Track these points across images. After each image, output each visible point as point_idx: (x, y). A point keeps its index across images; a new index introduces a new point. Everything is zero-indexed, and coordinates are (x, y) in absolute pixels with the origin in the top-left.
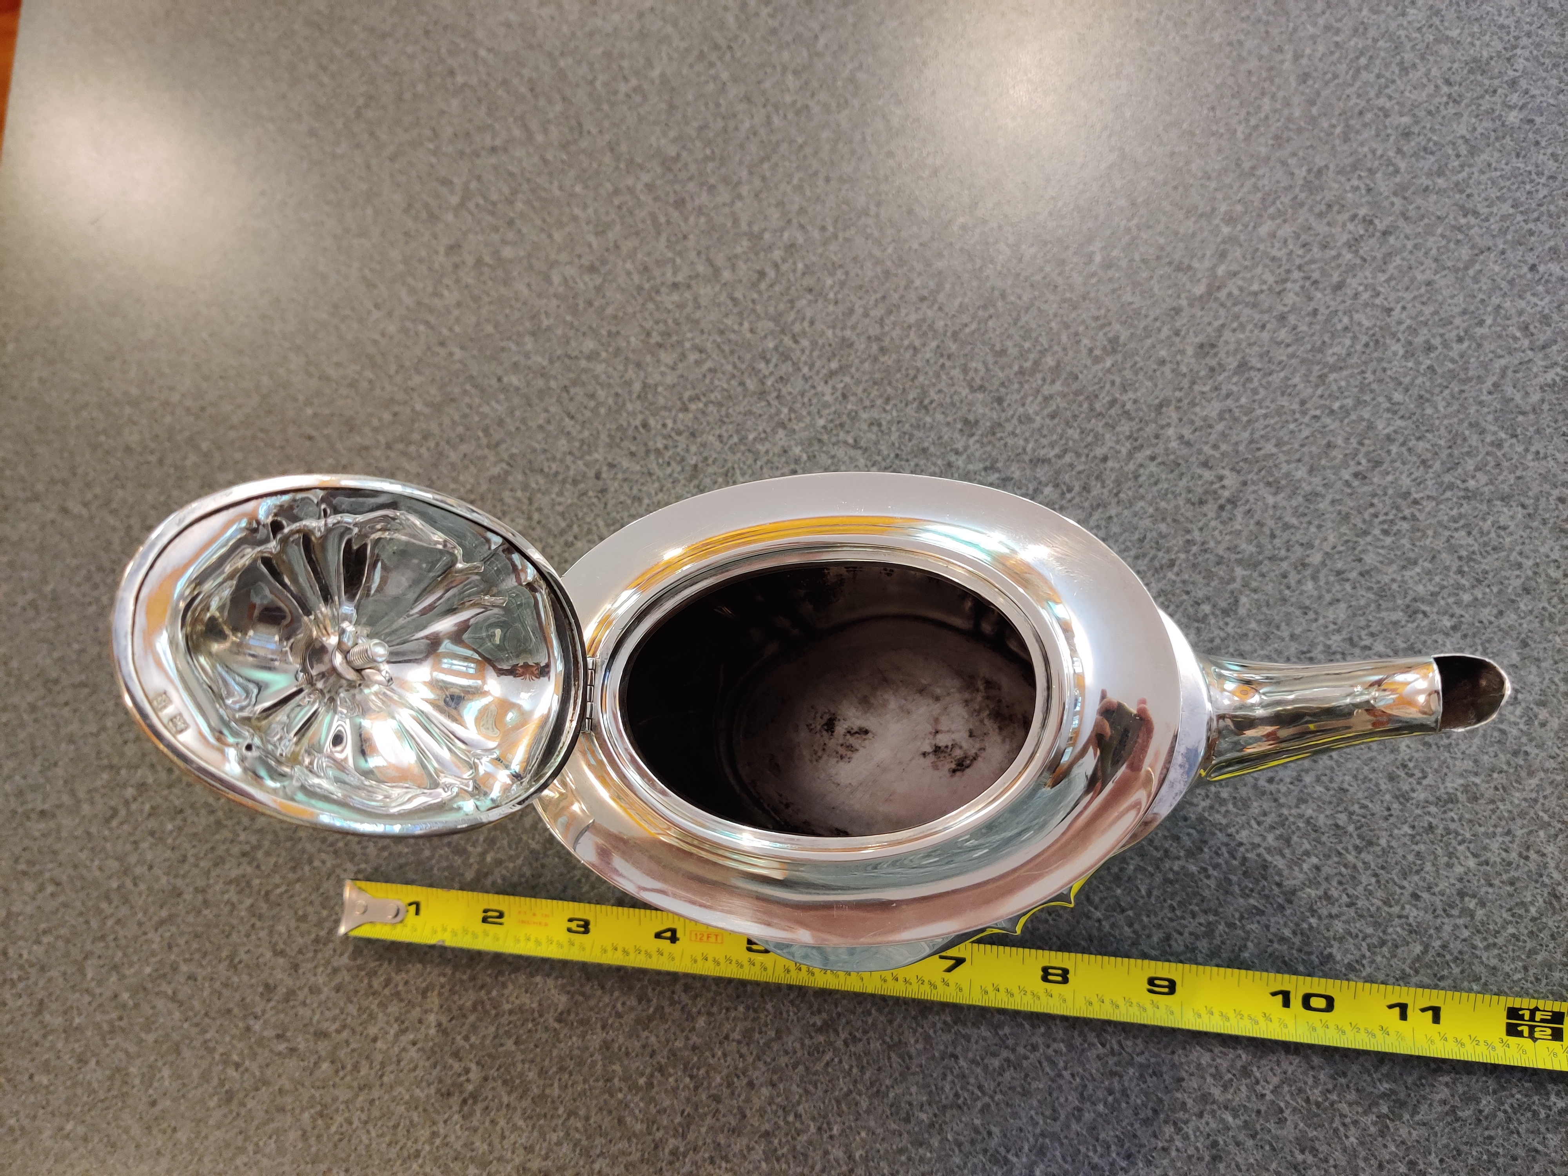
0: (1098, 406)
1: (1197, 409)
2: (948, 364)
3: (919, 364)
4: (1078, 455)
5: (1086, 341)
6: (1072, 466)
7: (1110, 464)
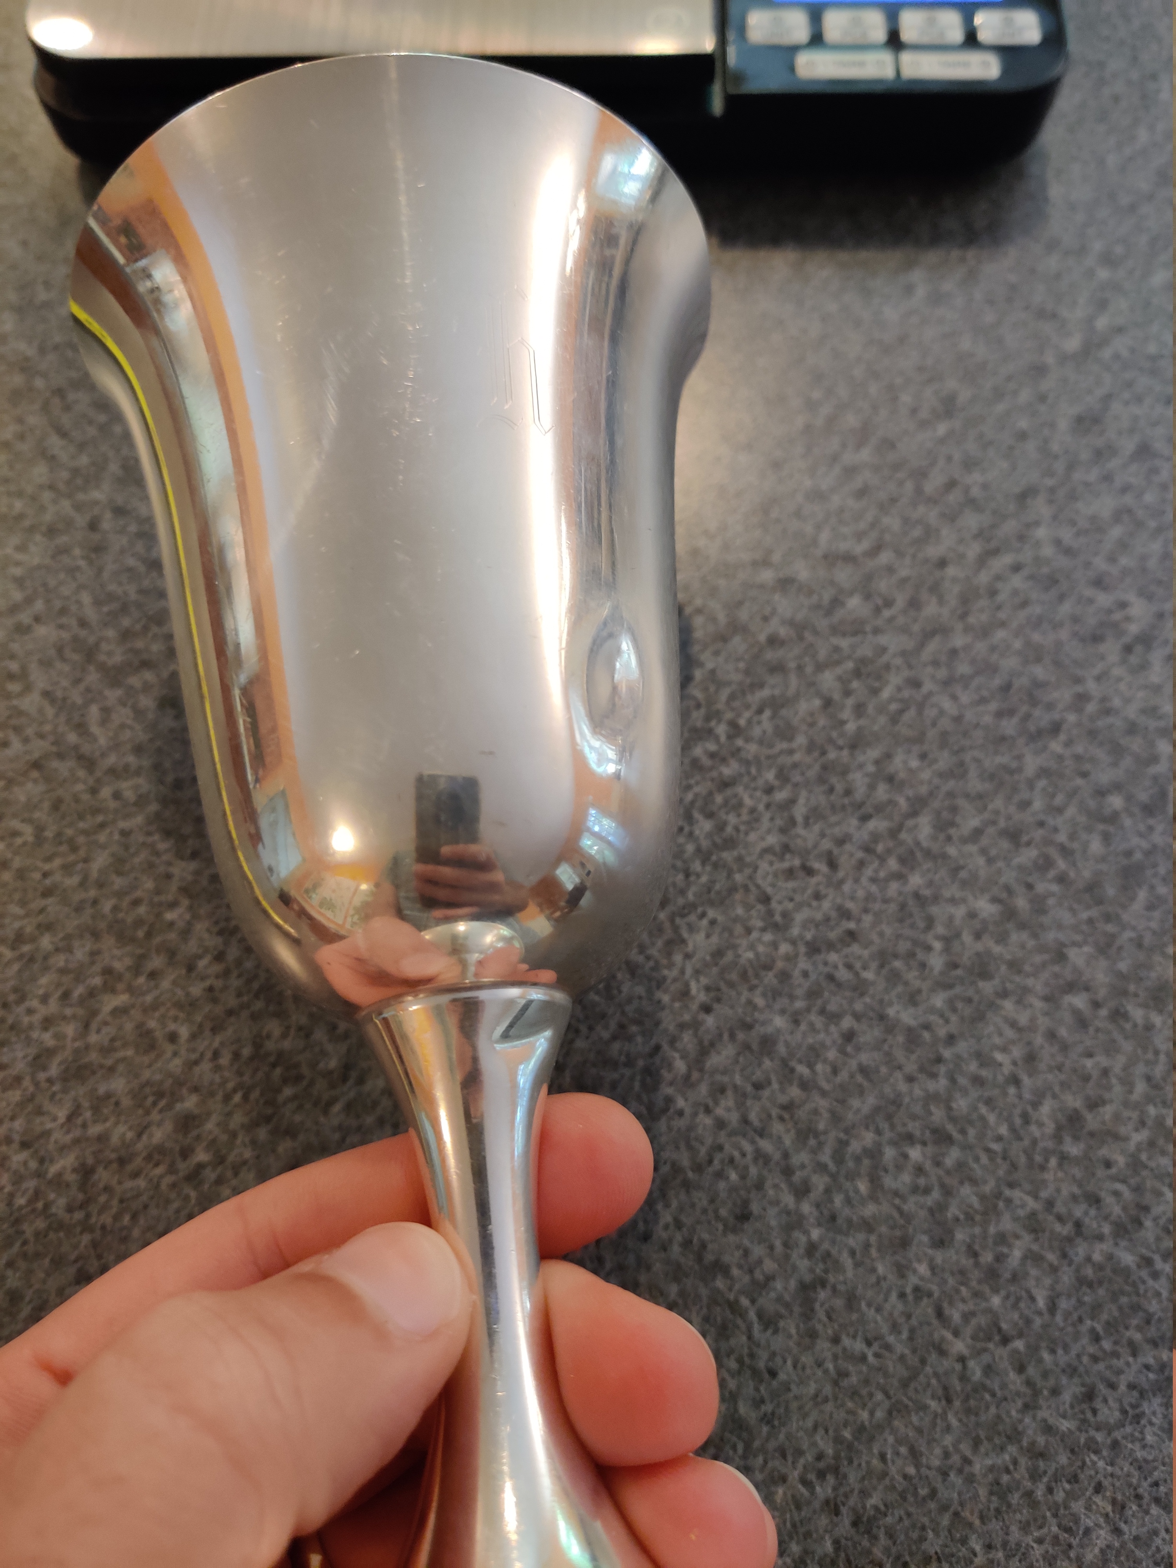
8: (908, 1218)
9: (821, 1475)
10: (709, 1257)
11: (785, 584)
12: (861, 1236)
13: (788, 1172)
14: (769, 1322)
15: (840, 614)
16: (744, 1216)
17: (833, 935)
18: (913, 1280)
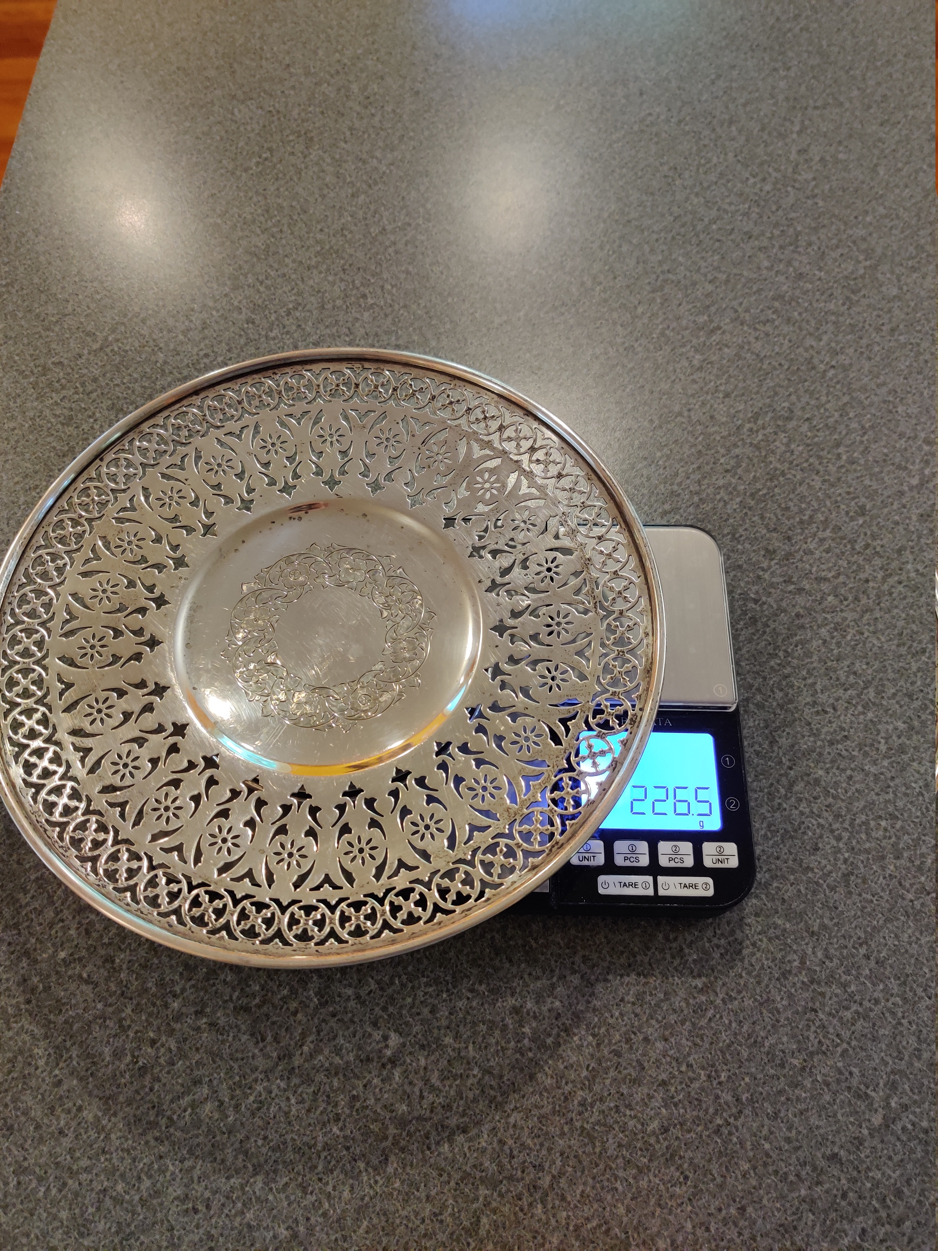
0: (857, 547)
1: (925, 554)
2: (749, 513)
3: (729, 511)
4: (848, 577)
5: (843, 507)
6: (844, 583)
7: (871, 584)
8: (884, 848)
9: (861, 945)
10: (804, 865)
11: (800, 590)
12: (866, 856)
13: (832, 831)
14: (832, 889)
15: (825, 603)
16: (817, 849)
17: (838, 738)
18: (889, 872)
